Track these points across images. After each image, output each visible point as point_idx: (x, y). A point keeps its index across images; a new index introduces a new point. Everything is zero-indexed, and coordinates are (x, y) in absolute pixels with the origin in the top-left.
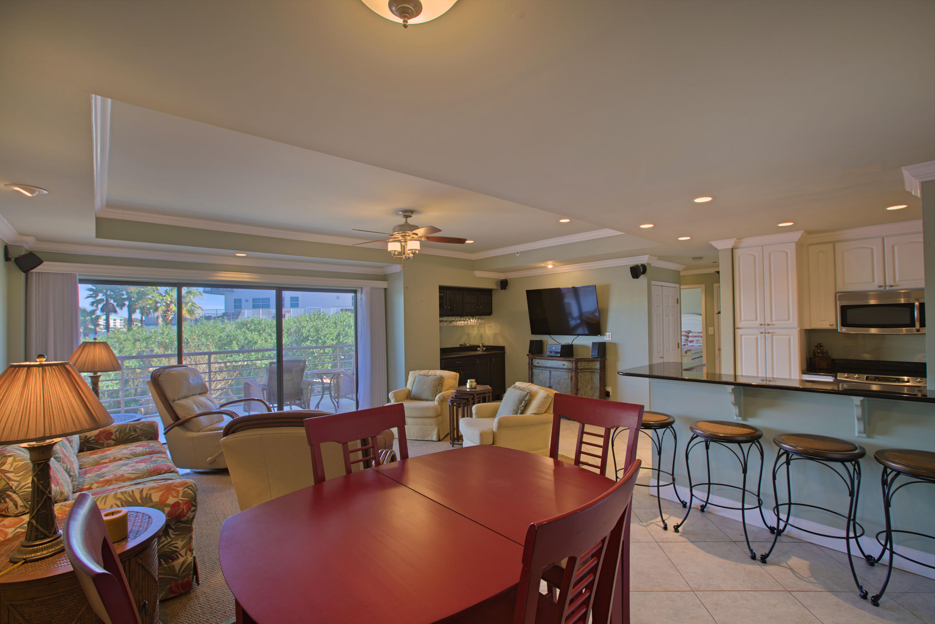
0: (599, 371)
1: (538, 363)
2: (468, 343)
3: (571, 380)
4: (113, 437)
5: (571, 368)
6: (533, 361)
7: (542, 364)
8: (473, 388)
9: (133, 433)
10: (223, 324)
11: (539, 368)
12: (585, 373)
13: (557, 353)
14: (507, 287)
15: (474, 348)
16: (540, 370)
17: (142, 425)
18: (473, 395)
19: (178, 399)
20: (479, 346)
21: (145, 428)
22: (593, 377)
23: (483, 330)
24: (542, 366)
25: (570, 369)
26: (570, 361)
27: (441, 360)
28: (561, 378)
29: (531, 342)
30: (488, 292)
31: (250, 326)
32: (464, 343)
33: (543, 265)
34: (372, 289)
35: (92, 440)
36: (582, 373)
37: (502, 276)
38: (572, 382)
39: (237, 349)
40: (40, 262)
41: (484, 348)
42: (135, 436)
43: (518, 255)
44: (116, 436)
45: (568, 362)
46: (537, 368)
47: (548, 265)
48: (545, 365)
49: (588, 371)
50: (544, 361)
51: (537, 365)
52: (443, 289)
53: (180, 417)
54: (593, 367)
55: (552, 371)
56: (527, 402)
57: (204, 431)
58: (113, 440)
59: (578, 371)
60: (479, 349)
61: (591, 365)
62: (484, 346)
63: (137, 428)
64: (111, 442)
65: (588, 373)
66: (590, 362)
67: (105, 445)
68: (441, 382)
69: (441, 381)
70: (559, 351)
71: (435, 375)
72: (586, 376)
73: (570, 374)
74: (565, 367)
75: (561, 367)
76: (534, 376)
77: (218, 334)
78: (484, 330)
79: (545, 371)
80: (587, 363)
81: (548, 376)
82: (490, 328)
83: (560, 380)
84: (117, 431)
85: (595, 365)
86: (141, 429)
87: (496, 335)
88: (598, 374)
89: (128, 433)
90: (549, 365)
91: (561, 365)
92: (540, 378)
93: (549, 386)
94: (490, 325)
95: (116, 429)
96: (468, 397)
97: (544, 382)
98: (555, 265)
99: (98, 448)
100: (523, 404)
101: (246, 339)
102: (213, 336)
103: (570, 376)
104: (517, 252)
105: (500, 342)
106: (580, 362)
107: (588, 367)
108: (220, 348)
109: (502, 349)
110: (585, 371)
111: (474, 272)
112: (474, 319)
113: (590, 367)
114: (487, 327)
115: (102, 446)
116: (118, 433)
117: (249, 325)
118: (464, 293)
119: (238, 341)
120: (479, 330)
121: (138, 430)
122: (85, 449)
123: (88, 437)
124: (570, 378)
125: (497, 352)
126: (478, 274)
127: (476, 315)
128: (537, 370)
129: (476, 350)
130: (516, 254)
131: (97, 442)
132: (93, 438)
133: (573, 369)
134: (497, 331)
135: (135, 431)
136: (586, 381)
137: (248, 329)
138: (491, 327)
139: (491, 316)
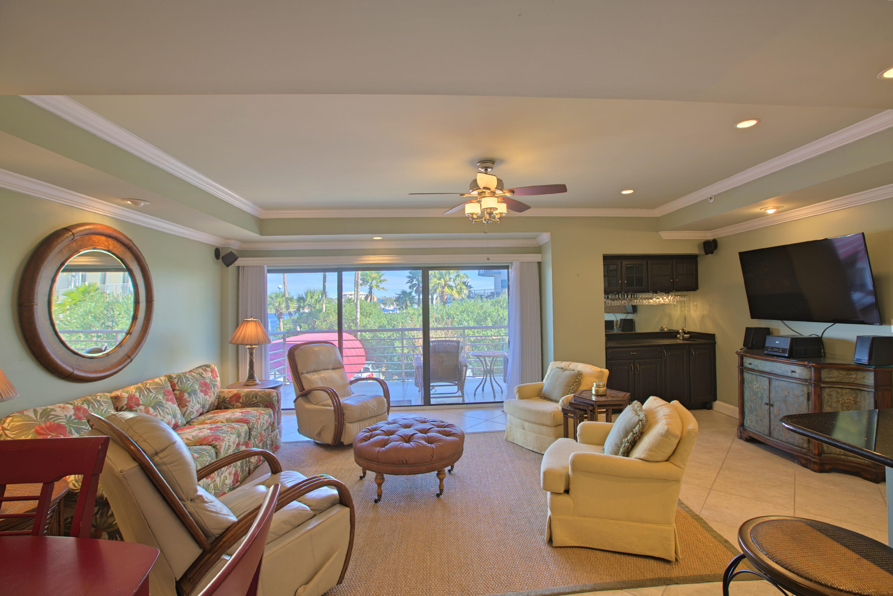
0: (873, 390)
1: (750, 364)
2: (666, 328)
3: (808, 399)
4: (241, 401)
5: (807, 378)
6: (744, 360)
7: (757, 366)
8: (602, 396)
9: (254, 399)
10: (482, 302)
11: (752, 373)
12: (839, 390)
13: (784, 350)
14: (715, 252)
15: (672, 334)
16: (754, 376)
17: (263, 393)
18: (593, 405)
19: (307, 373)
20: (678, 333)
21: (263, 396)
22: (858, 400)
23: (687, 311)
24: (756, 369)
25: (806, 380)
26: (805, 366)
27: (607, 348)
28: (788, 393)
29: (748, 330)
30: (692, 259)
31: (503, 304)
32: (662, 327)
33: (757, 210)
34: (522, 263)
35: (227, 401)
36: (832, 389)
37: (709, 235)
38: (810, 403)
39: (490, 324)
40: (236, 259)
41: (687, 336)
42: (255, 402)
43: (712, 201)
44: (243, 400)
45: (802, 368)
46: (750, 372)
47: (766, 209)
48: (761, 369)
49: (846, 387)
50: (759, 361)
51: (749, 366)
52: (607, 258)
53: (305, 388)
54: (858, 382)
55: (773, 381)
56: (635, 435)
57: (319, 405)
58: (241, 403)
59: (822, 385)
60: (678, 336)
61: (854, 376)
62: (685, 333)
63: (258, 395)
64: (239, 404)
65: (848, 390)
66: (852, 373)
67: (235, 406)
68: (577, 380)
69: (578, 378)
70: (788, 347)
71: (573, 370)
72: (842, 395)
73: (805, 389)
74: (796, 375)
75: (789, 374)
76: (745, 383)
77: (476, 311)
78: (689, 311)
79: (761, 377)
80: (844, 373)
81: (766, 387)
82: (695, 308)
83: (786, 396)
84: (244, 396)
85: (864, 378)
86: (260, 397)
87: (703, 317)
88: (872, 395)
89: (251, 398)
90: (767, 369)
91: (788, 372)
92: (754, 387)
93: (768, 402)
94: (695, 303)
95: (244, 394)
96: (585, 408)
97: (759, 395)
98: (781, 209)
99: (231, 408)
100: (629, 438)
101: (499, 315)
102: (472, 312)
103: (806, 392)
104: (710, 196)
105: (709, 329)
106: (826, 370)
107: (845, 381)
108: (478, 323)
109: (712, 337)
110: (841, 386)
111: (659, 233)
112: (670, 296)
113: (853, 380)
114: (692, 306)
115: (233, 407)
116: (244, 397)
117: (501, 303)
118: (649, 262)
119: (492, 317)
120: (682, 311)
121: (258, 397)
122: (223, 407)
123: (225, 398)
124: (806, 395)
125: (704, 341)
126: (665, 235)
127: (672, 291)
128: (749, 375)
129: (676, 337)
130: (710, 200)
131: (230, 403)
132: (228, 399)
133: (811, 380)
134: (705, 313)
135: (256, 398)
136: (842, 404)
137: (501, 306)
138: (696, 306)
139: (697, 291)
